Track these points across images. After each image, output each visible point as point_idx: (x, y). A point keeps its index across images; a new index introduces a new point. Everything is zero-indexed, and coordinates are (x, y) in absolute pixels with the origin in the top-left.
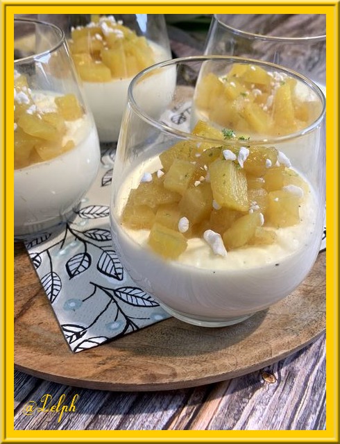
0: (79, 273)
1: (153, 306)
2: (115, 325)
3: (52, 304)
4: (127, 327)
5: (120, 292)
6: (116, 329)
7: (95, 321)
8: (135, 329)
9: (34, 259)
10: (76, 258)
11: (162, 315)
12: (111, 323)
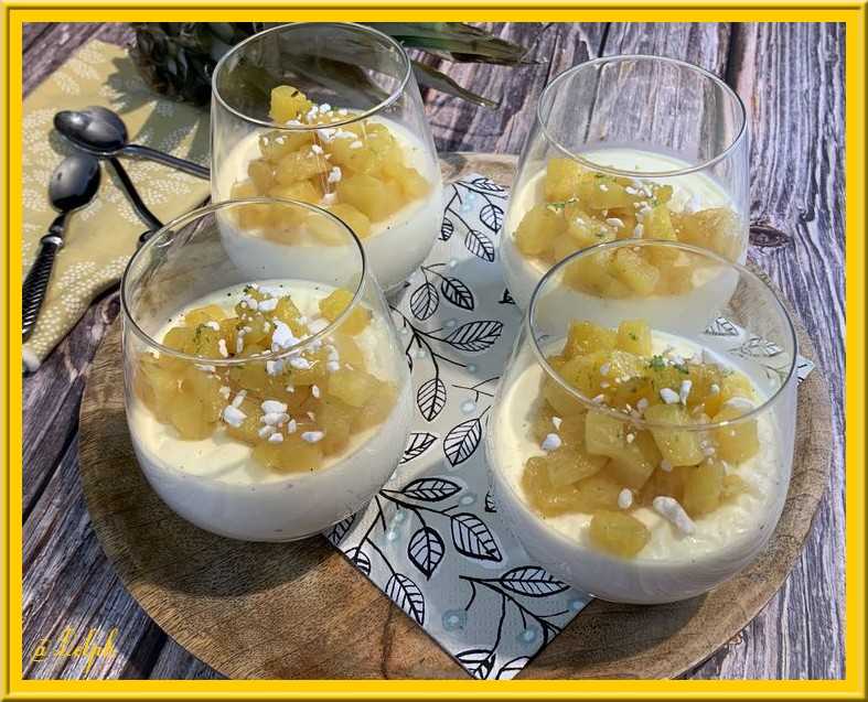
0: (436, 565)
1: (563, 590)
2: (529, 635)
3: (424, 626)
4: (546, 634)
5: (509, 580)
6: (532, 641)
7: (499, 637)
8: (557, 632)
9: (356, 559)
10: (416, 540)
11: (582, 599)
12: (522, 634)
